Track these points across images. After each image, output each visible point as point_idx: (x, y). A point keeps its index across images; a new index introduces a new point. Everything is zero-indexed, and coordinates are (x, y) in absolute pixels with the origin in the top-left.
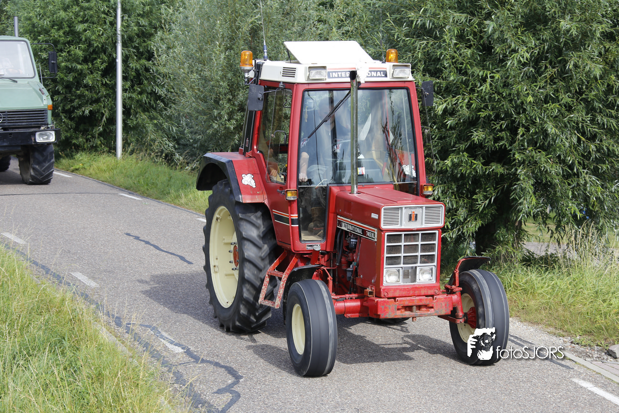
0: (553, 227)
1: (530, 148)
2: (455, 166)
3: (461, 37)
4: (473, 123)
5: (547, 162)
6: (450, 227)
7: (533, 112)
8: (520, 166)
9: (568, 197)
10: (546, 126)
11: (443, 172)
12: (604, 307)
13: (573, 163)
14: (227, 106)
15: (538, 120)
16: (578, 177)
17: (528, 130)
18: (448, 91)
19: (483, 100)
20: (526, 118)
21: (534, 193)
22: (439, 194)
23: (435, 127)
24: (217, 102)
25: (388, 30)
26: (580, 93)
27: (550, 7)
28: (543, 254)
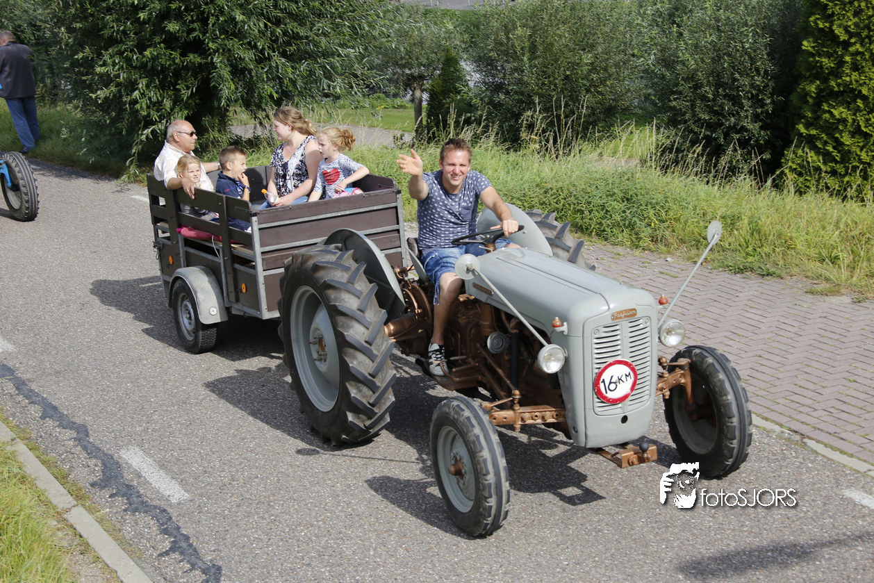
1: (223, 37)
2: (154, 58)
4: (165, 15)
5: (239, 48)
6: (157, 118)
8: (214, 55)
9: (263, 80)
10: (233, 14)
11: (142, 67)
13: (263, 49)
15: (226, 8)
16: (270, 61)
17: (218, 20)
20: (215, 9)
21: (232, 80)
22: (144, 88)
23: (129, 23)
28: (249, 135)
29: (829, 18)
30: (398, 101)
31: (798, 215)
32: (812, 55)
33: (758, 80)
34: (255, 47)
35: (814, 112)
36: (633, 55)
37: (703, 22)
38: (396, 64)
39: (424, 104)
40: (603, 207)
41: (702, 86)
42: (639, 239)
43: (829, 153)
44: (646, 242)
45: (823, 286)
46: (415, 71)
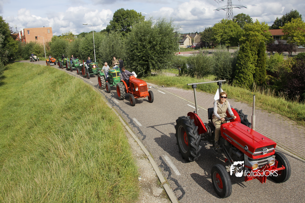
0: (155, 70)
1: (151, 60)
2: (141, 63)
3: (140, 45)
4: (143, 56)
7: (151, 55)
9: (156, 66)
11: (139, 63)
12: (162, 81)
14: (109, 56)
16: (157, 63)
18: (139, 52)
19: (144, 53)
21: (152, 66)
24: (108, 56)
25: (130, 44)
26: (157, 52)
27: (152, 41)
28: (154, 74)
29: (240, 61)
30: (176, 69)
31: (234, 90)
32: (238, 66)
33: (230, 69)
34: (155, 61)
35: (238, 75)
36: (212, 65)
37: (222, 60)
38: (176, 64)
39: (180, 70)
40: (206, 87)
41: (221, 70)
42: (211, 92)
43: (240, 81)
44: (212, 92)
45: (237, 100)
46: (179, 65)
